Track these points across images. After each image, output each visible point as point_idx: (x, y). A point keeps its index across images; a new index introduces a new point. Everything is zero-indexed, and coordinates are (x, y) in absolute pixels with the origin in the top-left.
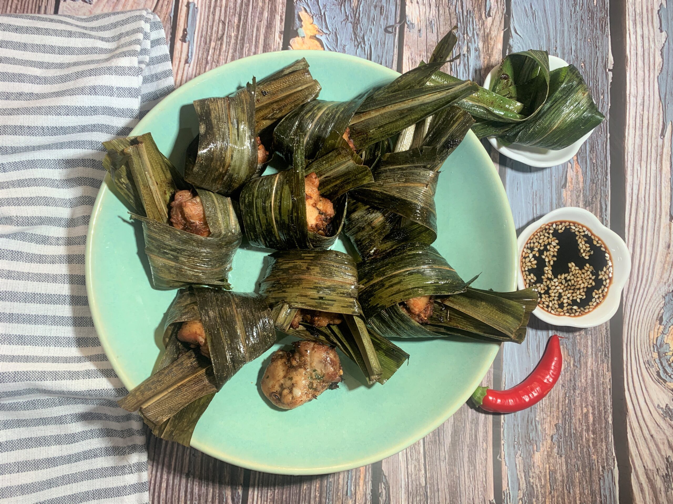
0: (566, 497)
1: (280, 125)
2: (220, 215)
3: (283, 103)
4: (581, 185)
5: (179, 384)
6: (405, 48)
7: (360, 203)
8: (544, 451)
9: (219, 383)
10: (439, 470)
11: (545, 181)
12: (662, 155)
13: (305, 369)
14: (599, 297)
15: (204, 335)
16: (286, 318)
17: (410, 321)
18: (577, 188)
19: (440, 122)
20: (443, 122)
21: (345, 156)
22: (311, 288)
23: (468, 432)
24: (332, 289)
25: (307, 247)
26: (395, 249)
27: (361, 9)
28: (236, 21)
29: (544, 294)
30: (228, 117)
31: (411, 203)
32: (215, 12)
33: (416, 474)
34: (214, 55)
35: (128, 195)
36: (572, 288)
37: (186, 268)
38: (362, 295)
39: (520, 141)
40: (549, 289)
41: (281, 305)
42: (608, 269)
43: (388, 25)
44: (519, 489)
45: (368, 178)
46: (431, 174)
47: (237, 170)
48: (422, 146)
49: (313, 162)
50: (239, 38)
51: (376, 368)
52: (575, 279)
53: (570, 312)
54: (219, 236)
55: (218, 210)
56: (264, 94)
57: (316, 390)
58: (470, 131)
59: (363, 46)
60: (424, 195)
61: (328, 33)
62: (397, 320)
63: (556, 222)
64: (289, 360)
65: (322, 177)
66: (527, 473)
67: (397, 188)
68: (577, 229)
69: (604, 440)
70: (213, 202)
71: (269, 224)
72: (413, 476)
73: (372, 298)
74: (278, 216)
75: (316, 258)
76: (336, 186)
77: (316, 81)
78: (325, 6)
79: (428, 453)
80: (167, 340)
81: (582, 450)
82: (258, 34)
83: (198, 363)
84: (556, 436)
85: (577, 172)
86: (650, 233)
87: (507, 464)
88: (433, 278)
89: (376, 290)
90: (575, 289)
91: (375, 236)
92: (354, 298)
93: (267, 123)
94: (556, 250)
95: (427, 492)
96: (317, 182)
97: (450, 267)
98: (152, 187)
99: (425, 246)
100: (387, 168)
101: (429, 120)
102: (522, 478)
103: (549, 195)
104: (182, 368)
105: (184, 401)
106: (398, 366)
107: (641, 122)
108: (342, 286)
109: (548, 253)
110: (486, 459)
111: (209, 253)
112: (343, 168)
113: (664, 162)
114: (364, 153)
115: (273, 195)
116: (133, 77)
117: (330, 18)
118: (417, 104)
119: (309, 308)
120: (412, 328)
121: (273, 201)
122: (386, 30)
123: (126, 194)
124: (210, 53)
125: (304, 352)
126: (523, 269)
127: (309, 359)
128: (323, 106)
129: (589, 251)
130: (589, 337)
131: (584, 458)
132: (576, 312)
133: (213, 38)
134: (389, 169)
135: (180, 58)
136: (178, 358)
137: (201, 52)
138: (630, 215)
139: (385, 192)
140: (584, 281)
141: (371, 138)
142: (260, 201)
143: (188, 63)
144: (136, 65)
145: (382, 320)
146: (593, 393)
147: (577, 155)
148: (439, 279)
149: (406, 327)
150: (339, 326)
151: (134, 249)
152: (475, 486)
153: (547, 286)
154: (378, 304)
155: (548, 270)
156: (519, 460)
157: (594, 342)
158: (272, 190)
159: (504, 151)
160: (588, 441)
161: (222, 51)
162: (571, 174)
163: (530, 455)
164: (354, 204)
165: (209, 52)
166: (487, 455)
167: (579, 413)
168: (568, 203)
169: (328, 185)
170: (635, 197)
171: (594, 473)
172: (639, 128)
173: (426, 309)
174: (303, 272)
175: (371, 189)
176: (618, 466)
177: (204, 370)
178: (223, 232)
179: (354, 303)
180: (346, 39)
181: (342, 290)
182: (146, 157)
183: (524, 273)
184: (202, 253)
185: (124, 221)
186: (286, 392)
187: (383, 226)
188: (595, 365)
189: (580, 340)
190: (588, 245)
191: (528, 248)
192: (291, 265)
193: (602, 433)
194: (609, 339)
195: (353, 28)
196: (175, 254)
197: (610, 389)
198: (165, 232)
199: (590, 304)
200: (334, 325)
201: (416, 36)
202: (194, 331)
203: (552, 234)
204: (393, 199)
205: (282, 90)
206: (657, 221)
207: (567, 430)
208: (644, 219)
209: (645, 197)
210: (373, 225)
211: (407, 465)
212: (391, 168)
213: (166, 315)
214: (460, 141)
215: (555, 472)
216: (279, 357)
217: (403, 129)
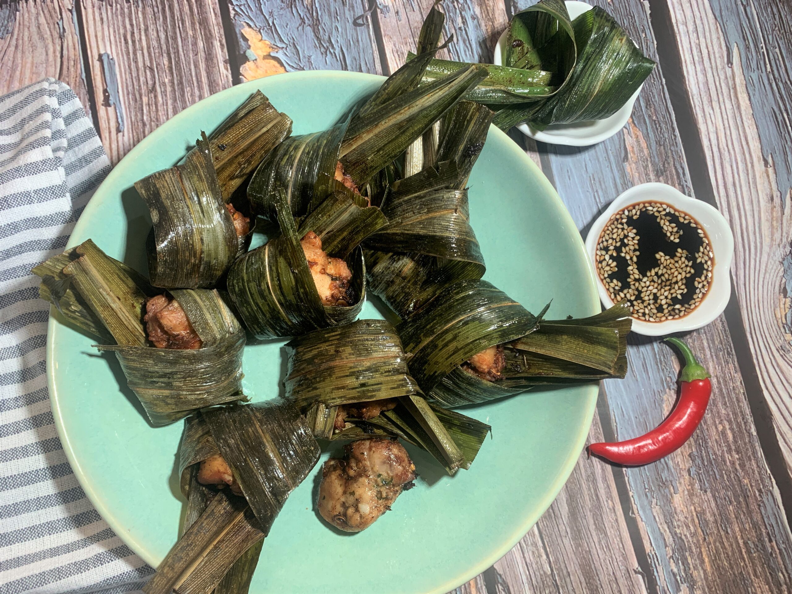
0: (725, 540)
1: (253, 183)
2: (208, 317)
3: (250, 153)
4: (646, 152)
5: (215, 543)
6: (385, 40)
7: (379, 253)
8: (683, 491)
9: (265, 526)
10: (563, 550)
11: (601, 160)
12: (735, 88)
13: (367, 477)
14: (704, 286)
15: (229, 471)
16: (326, 421)
17: (480, 383)
18: (641, 157)
19: (451, 126)
20: (455, 126)
21: (344, 201)
22: (347, 376)
23: (586, 493)
24: (374, 369)
25: (328, 325)
26: (439, 297)
27: (317, 5)
28: (166, 62)
29: (636, 300)
30: (183, 191)
31: (442, 238)
32: (137, 58)
33: (537, 562)
34: (150, 112)
35: (87, 324)
36: (668, 283)
37: (184, 393)
38: (413, 365)
39: (557, 119)
40: (640, 292)
41: (315, 407)
42: (706, 248)
43: (356, 16)
44: (666, 546)
45: (380, 221)
46: (457, 194)
47: (213, 255)
48: (437, 163)
49: (306, 218)
50: (176, 82)
51: (453, 453)
52: (669, 272)
53: (673, 314)
54: (215, 343)
55: (205, 311)
56: (222, 148)
57: (387, 499)
58: (492, 127)
59: (332, 51)
60: (456, 223)
61: (284, 46)
62: (464, 385)
63: (627, 208)
64: (344, 471)
65: (323, 234)
66: (670, 524)
67: (420, 223)
68: (655, 209)
69: (752, 457)
70: (195, 301)
71: (273, 310)
72: (534, 566)
73: (426, 366)
74: (282, 298)
75: (343, 336)
76: (344, 239)
77: (282, 115)
78: (271, 13)
79: (544, 532)
80: (187, 487)
81: (729, 476)
82: (198, 71)
83: (232, 507)
84: (694, 469)
85: (637, 137)
86: (745, 189)
87: (644, 519)
88: (495, 321)
89: (428, 355)
90: (670, 284)
91: (409, 288)
92: (403, 373)
93: (236, 183)
94: (636, 242)
95: (556, 581)
96: (318, 242)
97: (513, 301)
98: (113, 305)
99: (475, 282)
100: (401, 200)
101: (437, 126)
102: (665, 531)
103: (610, 175)
104: (214, 518)
105: (227, 561)
106: (481, 442)
107: (699, 54)
108: (385, 363)
109: (627, 248)
110: (617, 520)
111: (208, 367)
112: (345, 216)
113: (739, 95)
114: (368, 186)
115: (268, 273)
116: (50, 172)
117: (281, 26)
118: (416, 111)
119: (351, 402)
120: (485, 390)
121: (269, 281)
122: (355, 24)
123: (82, 323)
124: (145, 111)
125: (360, 456)
126: (602, 277)
127: (368, 463)
128: (301, 143)
129: (677, 232)
130: (703, 337)
131: (733, 485)
132: (680, 311)
133: (143, 91)
134: (404, 201)
135: (109, 128)
136: (206, 507)
137: (133, 114)
138: (715, 172)
139: (406, 232)
140: (680, 270)
141: (371, 167)
142: (252, 284)
143: (120, 131)
144: (51, 155)
145: (447, 389)
146: (725, 404)
147: (631, 117)
148: (501, 321)
149: (478, 391)
150: (395, 411)
151: (115, 386)
152: (612, 557)
153: (637, 289)
154: (436, 372)
155: (632, 269)
156: (656, 510)
157: (710, 342)
158: (264, 267)
159: (542, 136)
160: (733, 463)
161: (159, 105)
162: (630, 141)
163: (668, 500)
164: (372, 255)
165: (142, 110)
166: (616, 515)
167: (713, 432)
168: (636, 179)
169: (334, 241)
170: (715, 149)
171: (751, 500)
172: (699, 62)
173: (496, 362)
174: (332, 358)
175: (389, 231)
176: (777, 483)
177: (242, 514)
178: (218, 337)
179: (405, 380)
180: (308, 48)
181: (387, 368)
182: (94, 272)
183: (604, 281)
184: (199, 369)
185: (91, 355)
186: (350, 511)
187: (416, 273)
188: (718, 368)
189: (693, 344)
190: (674, 225)
191: (601, 249)
192: (315, 352)
193: (747, 449)
194: (728, 332)
195: (314, 31)
196: (165, 380)
197: (744, 393)
198: (145, 357)
199: (695, 297)
200: (388, 411)
201: (394, 21)
202: (216, 469)
203: (626, 223)
204: (419, 237)
205: (243, 138)
206: (750, 171)
207: (705, 458)
208: (733, 173)
209: (727, 146)
210: (403, 275)
211: (523, 554)
212: (406, 198)
213: (177, 456)
214: (483, 144)
215: (703, 512)
216: (332, 469)
217: (408, 146)
